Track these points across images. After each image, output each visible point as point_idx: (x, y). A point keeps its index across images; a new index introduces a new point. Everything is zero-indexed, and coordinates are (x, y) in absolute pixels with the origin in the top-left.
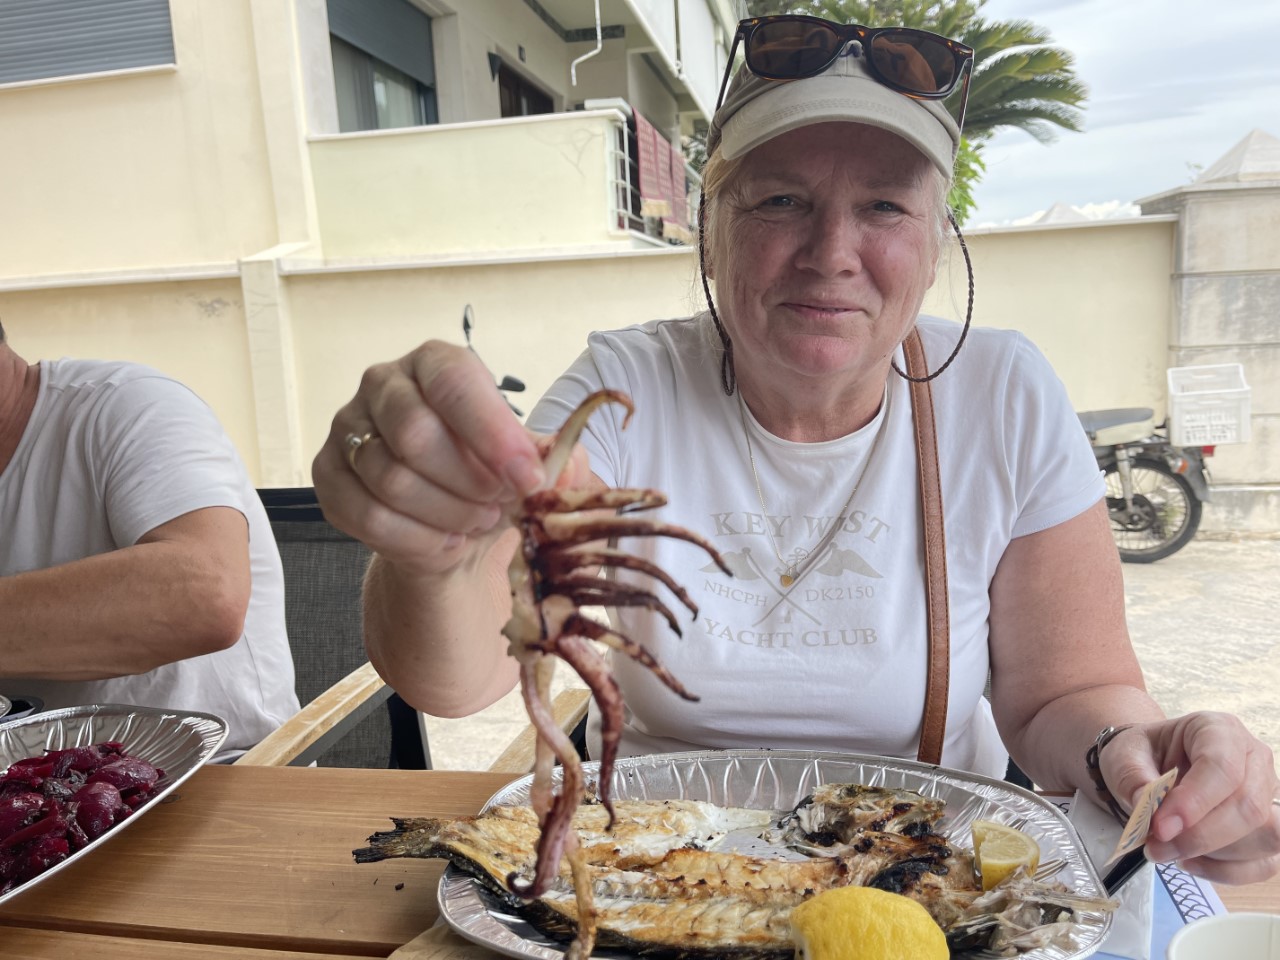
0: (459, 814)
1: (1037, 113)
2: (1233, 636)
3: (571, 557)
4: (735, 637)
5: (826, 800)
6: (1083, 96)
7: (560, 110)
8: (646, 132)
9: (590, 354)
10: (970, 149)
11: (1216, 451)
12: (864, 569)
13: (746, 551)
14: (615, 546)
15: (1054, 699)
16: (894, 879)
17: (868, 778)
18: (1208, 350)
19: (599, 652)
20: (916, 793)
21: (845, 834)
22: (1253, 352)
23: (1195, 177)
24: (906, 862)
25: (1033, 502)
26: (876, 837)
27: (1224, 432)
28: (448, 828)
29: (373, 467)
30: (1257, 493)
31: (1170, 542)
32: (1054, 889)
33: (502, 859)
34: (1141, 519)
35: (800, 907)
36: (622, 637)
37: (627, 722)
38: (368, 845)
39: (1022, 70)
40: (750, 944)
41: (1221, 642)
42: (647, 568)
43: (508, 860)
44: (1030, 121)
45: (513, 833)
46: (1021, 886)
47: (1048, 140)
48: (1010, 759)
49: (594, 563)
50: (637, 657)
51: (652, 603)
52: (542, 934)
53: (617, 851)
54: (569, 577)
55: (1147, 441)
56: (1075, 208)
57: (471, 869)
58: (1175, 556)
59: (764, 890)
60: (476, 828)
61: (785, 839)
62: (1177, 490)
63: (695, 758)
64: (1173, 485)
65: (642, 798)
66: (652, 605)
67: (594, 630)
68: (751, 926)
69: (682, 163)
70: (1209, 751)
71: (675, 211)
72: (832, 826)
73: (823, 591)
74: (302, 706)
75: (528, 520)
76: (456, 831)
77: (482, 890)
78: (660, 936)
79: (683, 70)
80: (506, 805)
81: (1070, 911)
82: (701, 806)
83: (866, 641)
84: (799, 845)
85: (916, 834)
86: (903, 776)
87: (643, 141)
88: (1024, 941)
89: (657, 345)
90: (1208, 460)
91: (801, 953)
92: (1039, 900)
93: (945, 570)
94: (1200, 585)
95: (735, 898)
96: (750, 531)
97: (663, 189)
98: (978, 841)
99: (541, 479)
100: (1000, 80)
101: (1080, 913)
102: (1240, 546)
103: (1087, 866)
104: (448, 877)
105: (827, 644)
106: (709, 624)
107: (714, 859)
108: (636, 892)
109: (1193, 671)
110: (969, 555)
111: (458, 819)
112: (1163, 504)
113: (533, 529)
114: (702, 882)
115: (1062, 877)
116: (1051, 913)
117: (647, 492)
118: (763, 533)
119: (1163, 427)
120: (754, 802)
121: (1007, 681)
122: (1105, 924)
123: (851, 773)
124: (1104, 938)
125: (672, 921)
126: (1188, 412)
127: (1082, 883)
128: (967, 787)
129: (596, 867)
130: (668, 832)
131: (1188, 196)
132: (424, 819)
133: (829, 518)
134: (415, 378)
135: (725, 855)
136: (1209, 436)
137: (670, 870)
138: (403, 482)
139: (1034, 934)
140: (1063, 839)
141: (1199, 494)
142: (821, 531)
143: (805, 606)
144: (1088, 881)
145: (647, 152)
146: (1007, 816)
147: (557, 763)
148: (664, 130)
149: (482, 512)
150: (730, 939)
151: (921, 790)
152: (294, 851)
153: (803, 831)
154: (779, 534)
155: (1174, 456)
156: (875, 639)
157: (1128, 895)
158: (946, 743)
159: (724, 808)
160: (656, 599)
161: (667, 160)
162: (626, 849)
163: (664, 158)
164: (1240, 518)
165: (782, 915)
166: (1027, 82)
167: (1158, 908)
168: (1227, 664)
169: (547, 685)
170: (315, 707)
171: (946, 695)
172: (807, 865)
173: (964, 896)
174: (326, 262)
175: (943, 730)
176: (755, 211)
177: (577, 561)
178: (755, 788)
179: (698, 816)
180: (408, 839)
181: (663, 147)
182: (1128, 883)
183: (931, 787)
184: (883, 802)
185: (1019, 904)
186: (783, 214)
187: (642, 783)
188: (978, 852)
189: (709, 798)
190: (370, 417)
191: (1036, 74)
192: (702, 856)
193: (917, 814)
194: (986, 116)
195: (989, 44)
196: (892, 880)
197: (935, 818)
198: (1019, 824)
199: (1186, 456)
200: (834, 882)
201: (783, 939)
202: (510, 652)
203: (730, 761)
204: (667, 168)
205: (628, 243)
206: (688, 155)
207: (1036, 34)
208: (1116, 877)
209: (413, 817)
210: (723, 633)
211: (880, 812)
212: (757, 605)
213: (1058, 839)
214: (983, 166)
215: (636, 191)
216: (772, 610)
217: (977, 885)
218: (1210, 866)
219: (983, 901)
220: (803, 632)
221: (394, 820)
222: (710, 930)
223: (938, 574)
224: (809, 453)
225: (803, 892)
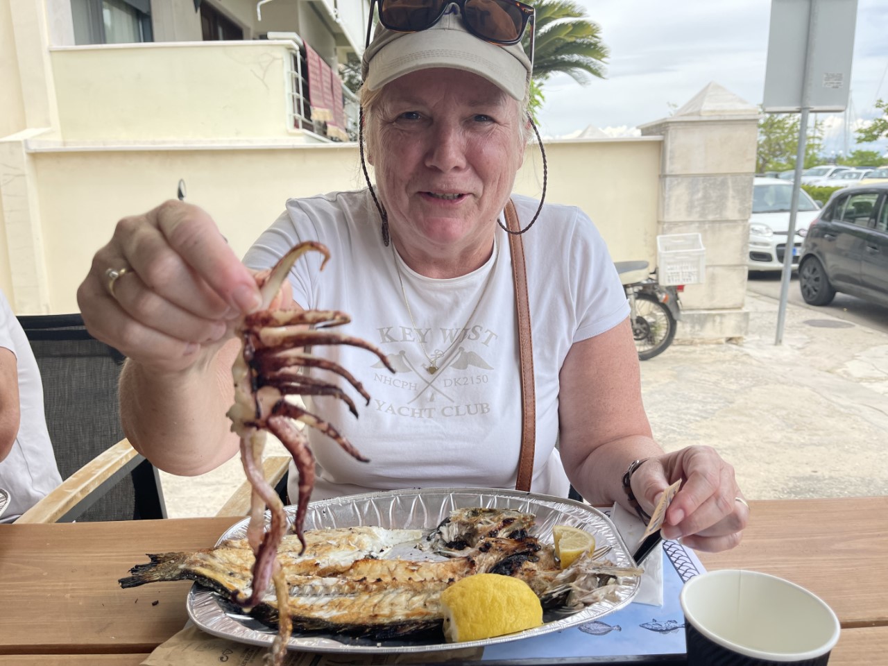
0: (199, 548)
1: (577, 64)
2: (694, 405)
3: (279, 359)
4: (396, 411)
5: (459, 520)
6: (606, 55)
7: (249, 39)
8: (313, 59)
9: (288, 214)
10: (535, 86)
11: (685, 288)
12: (480, 363)
13: (402, 353)
14: (310, 352)
15: (598, 447)
16: (506, 567)
17: (485, 503)
18: (680, 224)
19: (297, 428)
20: (517, 511)
21: (472, 541)
22: (707, 226)
23: (673, 113)
24: (513, 555)
25: (586, 319)
26: (493, 542)
27: (690, 276)
28: (192, 558)
29: (129, 293)
30: (708, 315)
31: (658, 347)
32: (605, 564)
33: (234, 576)
34: (641, 332)
35: (446, 591)
36: (316, 417)
37: (319, 475)
38: (130, 575)
39: (568, 35)
40: (413, 618)
41: (688, 408)
42: (335, 368)
43: (238, 576)
44: (573, 69)
45: (241, 558)
46: (585, 564)
47: (584, 83)
48: (571, 486)
49: (296, 364)
50: (326, 432)
51: (337, 393)
52: (267, 626)
53: (317, 564)
54: (278, 374)
55: (645, 282)
56: (600, 129)
57: (212, 586)
58: (661, 356)
59: (422, 581)
60: (213, 557)
61: (432, 548)
62: (662, 314)
63: (369, 497)
64: (660, 310)
65: (333, 528)
66: (338, 395)
67: (294, 412)
68: (414, 607)
69: (340, 84)
70: (699, 468)
71: (336, 118)
72: (463, 536)
73: (455, 379)
74: (64, 480)
75: (248, 332)
76: (198, 559)
77: (220, 600)
78: (352, 619)
79: (339, 16)
80: (234, 538)
81: (614, 577)
82: (374, 529)
83: (483, 412)
84: (442, 551)
85: (517, 537)
86: (508, 501)
87: (312, 66)
88: (588, 599)
89: (336, 209)
90: (680, 294)
91: (448, 620)
92: (596, 572)
93: (532, 364)
94: (675, 373)
95: (402, 589)
96: (405, 339)
97: (326, 101)
98: (557, 539)
99: (259, 303)
100: (554, 40)
101: (621, 578)
102: (698, 348)
103: (624, 549)
104: (194, 593)
105: (458, 414)
106: (379, 404)
107: (385, 565)
108: (333, 590)
109: (672, 428)
110: (547, 354)
111: (199, 551)
112: (654, 322)
113: (251, 338)
114: (379, 580)
115: (609, 557)
116: (604, 579)
117: (337, 313)
118: (413, 341)
119: (654, 273)
120: (410, 525)
121: (570, 436)
122: (636, 584)
123: (474, 500)
124: (637, 593)
125: (359, 608)
126: (669, 264)
127: (621, 559)
128: (549, 505)
129: (303, 577)
130: (352, 549)
131: (670, 125)
132: (172, 553)
133: (457, 330)
134: (159, 227)
135: (393, 561)
136: (681, 279)
137: (356, 574)
138: (153, 305)
139: (594, 594)
140: (608, 533)
141: (675, 316)
142: (452, 338)
143: (443, 390)
144: (624, 558)
145: (315, 74)
146: (574, 522)
147: (267, 509)
148: (326, 58)
149: (213, 326)
150: (400, 616)
151: (520, 509)
152: (71, 584)
153: (444, 541)
154: (423, 341)
155: (660, 292)
156: (489, 410)
157: (647, 565)
158: (534, 477)
159: (390, 530)
160: (341, 390)
161: (329, 80)
162: (324, 563)
163: (327, 79)
164: (698, 331)
165: (434, 597)
166: (571, 43)
167: (666, 572)
168: (691, 422)
169: (260, 454)
170: (74, 479)
171: (534, 445)
172: (449, 563)
173: (550, 574)
174: (65, 144)
175: (532, 469)
176: (394, 124)
177: (284, 362)
178: (411, 515)
179: (373, 537)
180: (161, 568)
181: (327, 71)
182: (647, 558)
183: (525, 506)
184: (496, 519)
185: (584, 576)
186: (413, 126)
187: (332, 517)
188: (557, 545)
189: (380, 524)
190: (124, 256)
191: (577, 38)
192: (377, 563)
193: (518, 525)
194: (546, 64)
195: (548, 15)
196: (504, 568)
197: (529, 526)
198: (582, 526)
199: (668, 292)
200: (467, 573)
201: (436, 612)
202: (232, 429)
203: (393, 498)
204: (329, 86)
205: (302, 139)
206: (343, 78)
207: (577, 10)
208: (640, 554)
209: (164, 553)
210: (388, 409)
211: (494, 525)
212: (410, 389)
213: (605, 534)
214: (543, 97)
215: (307, 102)
216: (422, 392)
217: (557, 566)
218: (698, 541)
219: (562, 576)
220: (442, 407)
221: (150, 556)
222: (386, 611)
223: (528, 366)
224: (443, 285)
225: (447, 581)
